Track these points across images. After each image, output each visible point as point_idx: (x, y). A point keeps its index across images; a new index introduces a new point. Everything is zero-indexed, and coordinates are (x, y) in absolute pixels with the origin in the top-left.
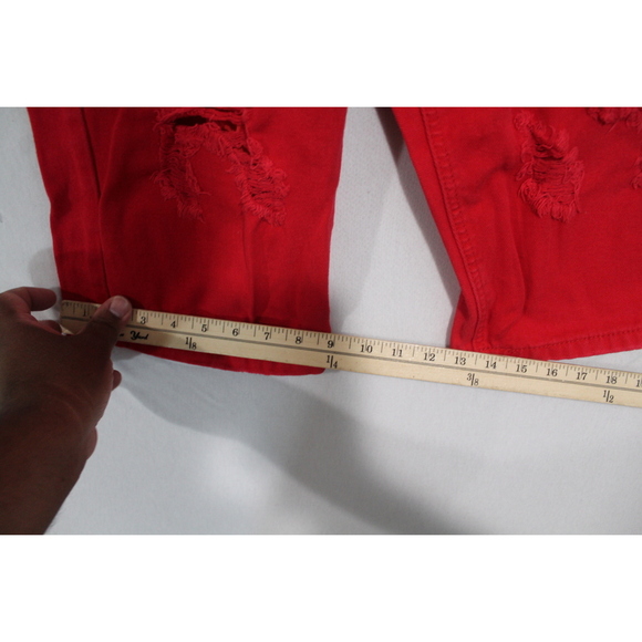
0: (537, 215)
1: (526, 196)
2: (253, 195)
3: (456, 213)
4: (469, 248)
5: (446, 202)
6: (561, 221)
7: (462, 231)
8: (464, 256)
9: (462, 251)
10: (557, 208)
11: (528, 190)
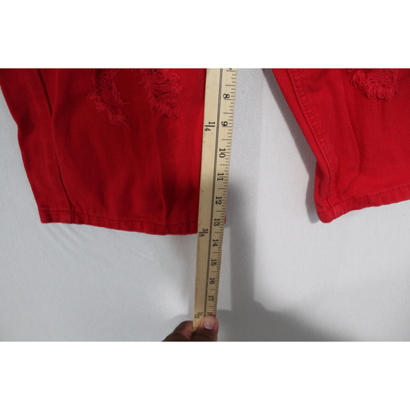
0: (367, 96)
1: (356, 83)
2: (156, 97)
3: (304, 98)
4: (315, 123)
5: (296, 90)
6: (384, 100)
7: (310, 111)
8: (313, 129)
9: (311, 126)
10: (381, 90)
11: (359, 79)
